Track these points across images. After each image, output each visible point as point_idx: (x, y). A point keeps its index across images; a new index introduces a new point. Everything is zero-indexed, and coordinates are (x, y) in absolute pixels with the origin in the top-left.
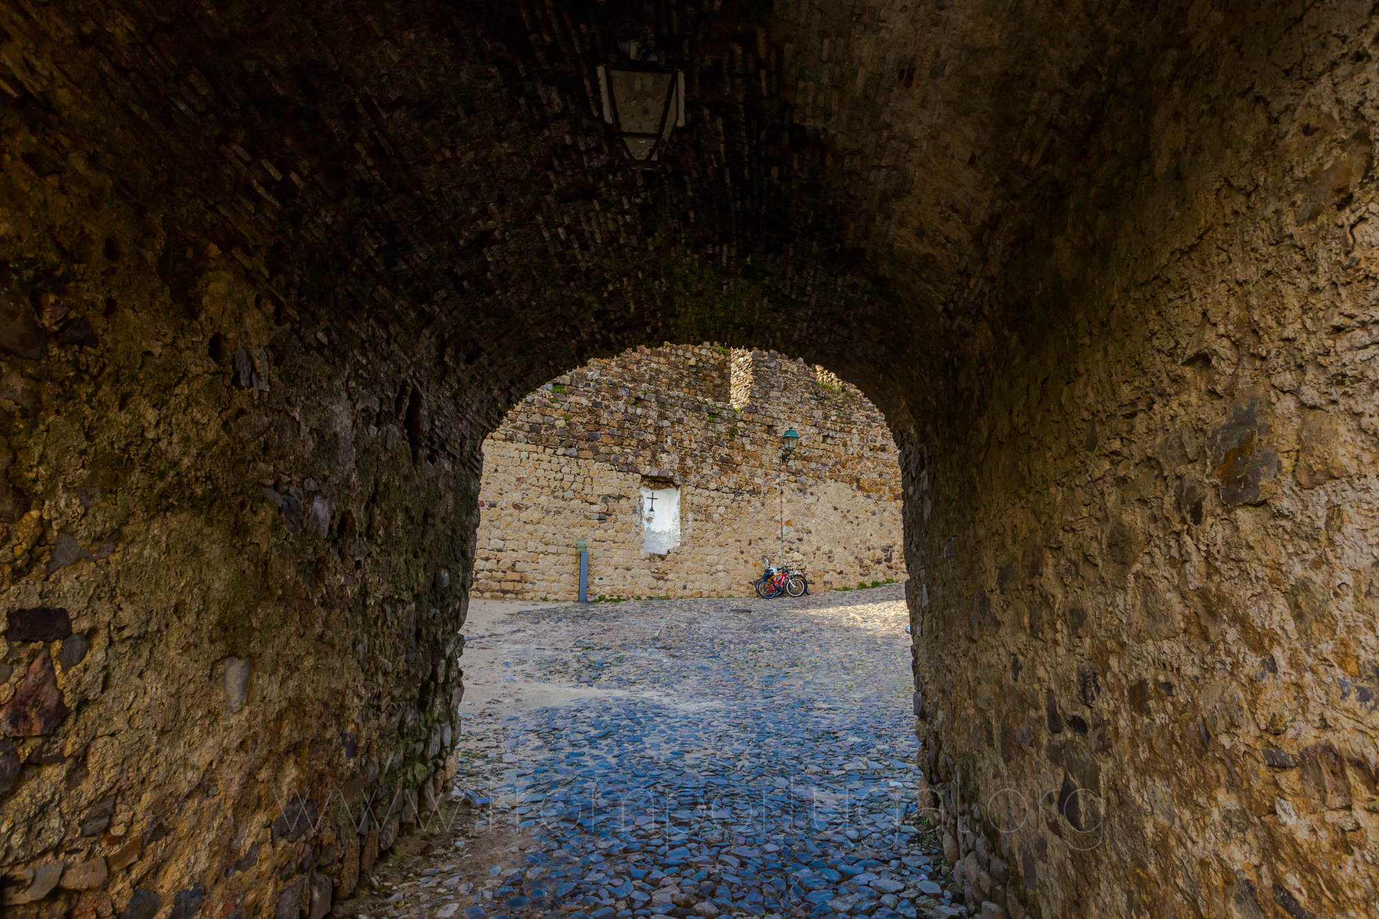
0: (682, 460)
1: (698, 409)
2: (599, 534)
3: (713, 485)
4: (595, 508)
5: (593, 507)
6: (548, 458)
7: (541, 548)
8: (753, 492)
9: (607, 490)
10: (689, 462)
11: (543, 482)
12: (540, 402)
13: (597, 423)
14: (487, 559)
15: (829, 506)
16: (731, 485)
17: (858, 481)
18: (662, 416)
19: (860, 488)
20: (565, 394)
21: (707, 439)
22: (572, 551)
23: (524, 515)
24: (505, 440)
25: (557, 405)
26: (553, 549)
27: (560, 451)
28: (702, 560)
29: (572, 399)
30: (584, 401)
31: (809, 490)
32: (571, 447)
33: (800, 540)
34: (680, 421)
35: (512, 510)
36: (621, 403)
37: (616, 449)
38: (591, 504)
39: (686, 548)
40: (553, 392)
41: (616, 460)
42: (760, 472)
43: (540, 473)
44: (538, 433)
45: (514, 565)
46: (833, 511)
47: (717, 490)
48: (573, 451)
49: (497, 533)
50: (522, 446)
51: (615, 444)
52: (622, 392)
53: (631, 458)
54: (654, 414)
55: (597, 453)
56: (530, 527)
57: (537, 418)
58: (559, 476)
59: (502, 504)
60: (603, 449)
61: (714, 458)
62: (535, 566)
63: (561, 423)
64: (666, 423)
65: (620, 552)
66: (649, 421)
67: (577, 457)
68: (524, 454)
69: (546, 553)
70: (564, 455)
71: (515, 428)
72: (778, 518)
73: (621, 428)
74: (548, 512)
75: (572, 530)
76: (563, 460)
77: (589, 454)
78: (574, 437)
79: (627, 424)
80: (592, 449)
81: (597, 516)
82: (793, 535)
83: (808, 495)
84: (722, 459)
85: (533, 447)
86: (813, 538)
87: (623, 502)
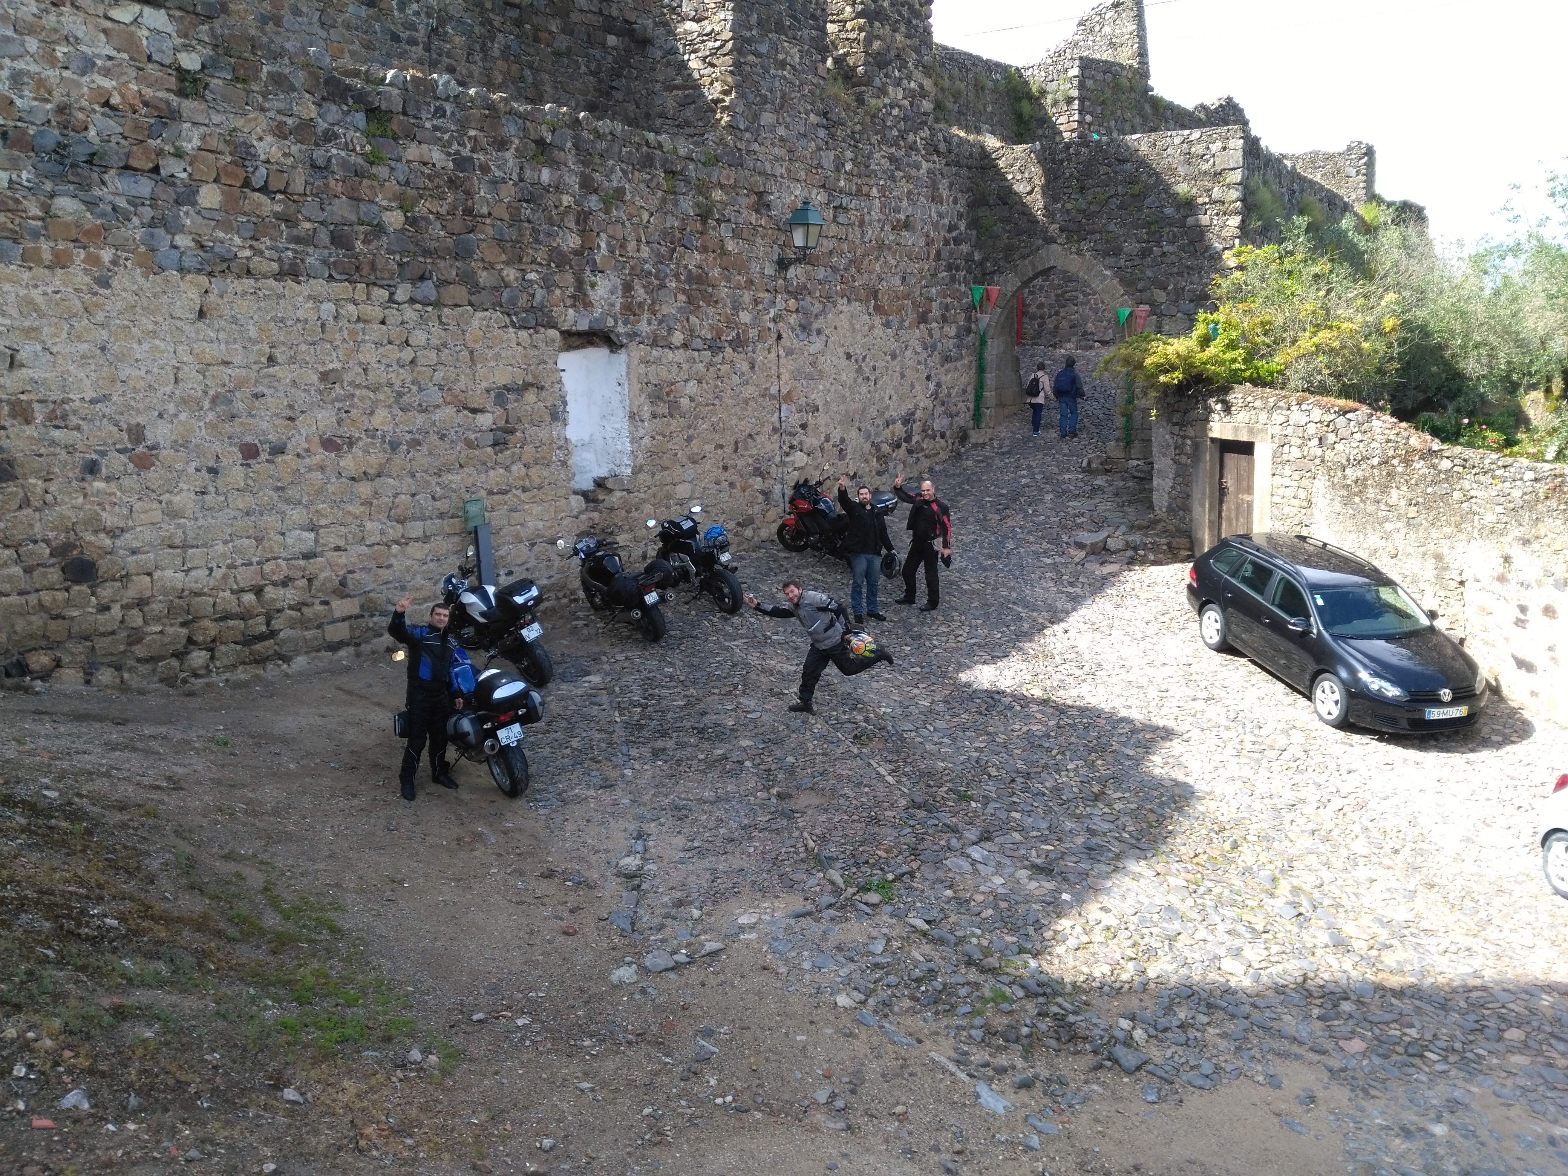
0: (628, 287)
1: (647, 162)
2: (496, 476)
3: (678, 338)
4: (485, 420)
5: (480, 417)
6: (376, 312)
7: (394, 531)
8: (738, 343)
9: (502, 377)
10: (640, 293)
11: (378, 374)
12: (344, 164)
13: (468, 211)
14: (285, 583)
15: (841, 352)
16: (706, 333)
17: (875, 294)
18: (588, 186)
19: (878, 309)
20: (395, 138)
21: (665, 234)
22: (448, 525)
23: (349, 463)
24: (279, 276)
25: (382, 171)
26: (416, 529)
27: (403, 292)
28: (669, 496)
29: (413, 152)
30: (436, 156)
31: (815, 326)
32: (422, 278)
33: (804, 426)
34: (620, 193)
35: (321, 455)
36: (509, 155)
37: (511, 274)
38: (474, 411)
39: (641, 477)
40: (369, 136)
41: (513, 301)
42: (747, 297)
43: (369, 354)
44: (350, 248)
45: (343, 583)
46: (844, 362)
47: (685, 346)
48: (428, 289)
49: (297, 515)
50: (319, 286)
51: (507, 263)
52: (510, 129)
53: (540, 294)
54: (573, 182)
55: (475, 288)
56: (364, 489)
57: (341, 209)
58: (407, 354)
59: (298, 443)
60: (483, 277)
61: (677, 276)
62: (386, 574)
63: (394, 219)
64: (593, 202)
65: (536, 509)
66: (566, 200)
67: (437, 304)
68: (328, 308)
69: (404, 542)
70: (412, 301)
71: (297, 240)
72: (774, 390)
73: (516, 220)
74: (394, 446)
75: (447, 478)
76: (410, 313)
77: (460, 292)
78: (427, 253)
79: (526, 211)
80: (468, 279)
81: (490, 438)
82: (795, 419)
83: (814, 338)
84: (690, 279)
85: (341, 288)
86: (822, 419)
87: (530, 396)
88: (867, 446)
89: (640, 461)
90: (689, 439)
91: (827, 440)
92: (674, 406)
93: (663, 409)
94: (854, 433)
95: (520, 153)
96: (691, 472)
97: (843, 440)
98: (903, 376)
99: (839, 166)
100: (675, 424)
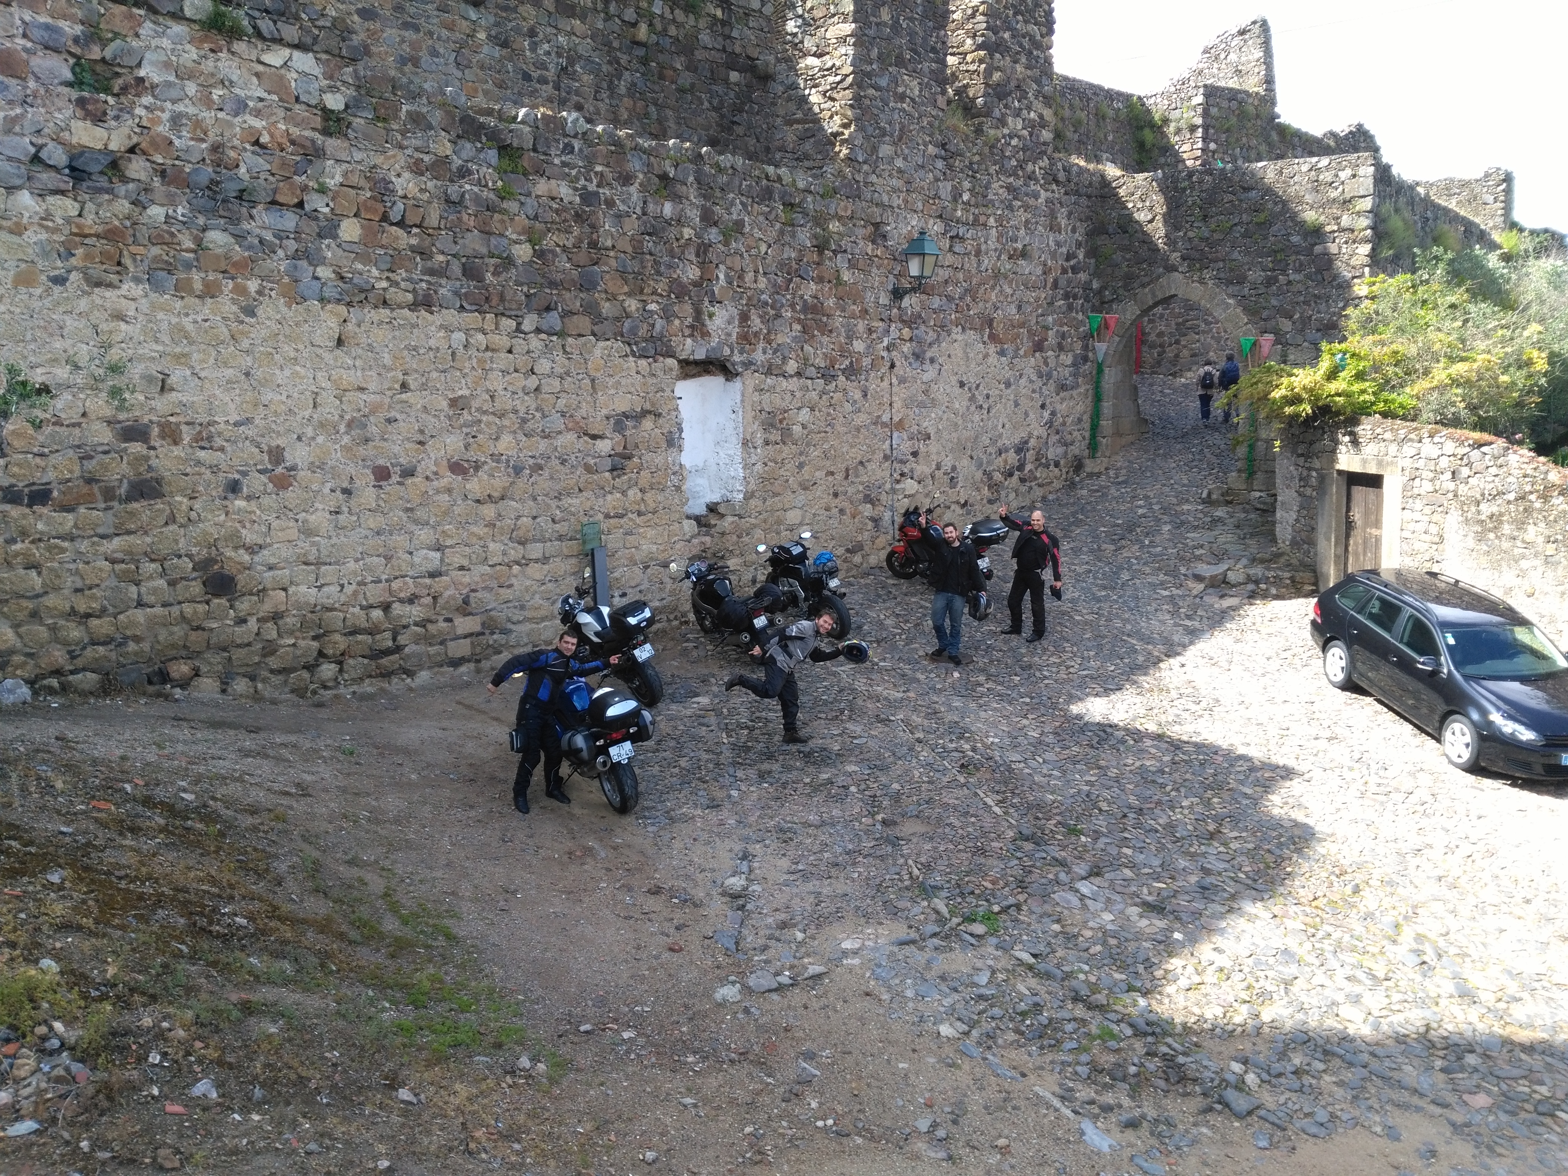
0: (744, 317)
1: (767, 195)
2: (613, 500)
3: (792, 366)
4: (604, 446)
5: (598, 442)
6: (503, 341)
7: (517, 551)
8: (851, 372)
9: (622, 405)
10: (756, 323)
11: (505, 401)
12: (477, 199)
13: (593, 245)
14: (412, 600)
15: (954, 380)
16: (820, 362)
17: (990, 322)
18: (708, 219)
19: (993, 338)
20: (525, 174)
21: (782, 265)
22: (568, 547)
23: (475, 486)
24: (414, 306)
25: (512, 206)
26: (535, 550)
27: (529, 322)
28: (779, 522)
29: (542, 187)
30: (564, 191)
31: (929, 355)
32: (548, 309)
33: (915, 454)
34: (739, 225)
35: (448, 478)
37: (632, 305)
38: (594, 437)
39: (753, 502)
40: (501, 171)
41: (633, 331)
42: (861, 326)
43: (496, 382)
44: (481, 279)
45: (466, 602)
46: (958, 391)
47: (799, 374)
48: (553, 319)
49: (424, 535)
50: (450, 316)
51: (629, 294)
53: (659, 324)
54: (694, 215)
55: (598, 318)
56: (489, 511)
57: (473, 242)
58: (532, 383)
59: (427, 466)
60: (606, 308)
61: (793, 306)
62: (506, 593)
63: (523, 252)
64: (713, 234)
65: (650, 533)
66: (687, 232)
67: (562, 334)
68: (458, 337)
69: (524, 563)
70: (538, 331)
71: (431, 272)
72: (885, 418)
73: (638, 252)
74: (518, 470)
75: (567, 501)
76: (535, 343)
77: (583, 322)
78: (553, 284)
80: (591, 310)
81: (608, 463)
82: (906, 447)
83: (927, 366)
84: (806, 309)
85: (471, 318)
86: (934, 447)
87: (648, 423)
88: (979, 475)
89: (752, 487)
90: (801, 466)
91: (938, 467)
92: (786, 434)
93: (775, 436)
94: (966, 462)
95: (644, 189)
96: (801, 498)
97: (954, 468)
98: (1017, 405)
99: (956, 196)
100: (787, 450)
